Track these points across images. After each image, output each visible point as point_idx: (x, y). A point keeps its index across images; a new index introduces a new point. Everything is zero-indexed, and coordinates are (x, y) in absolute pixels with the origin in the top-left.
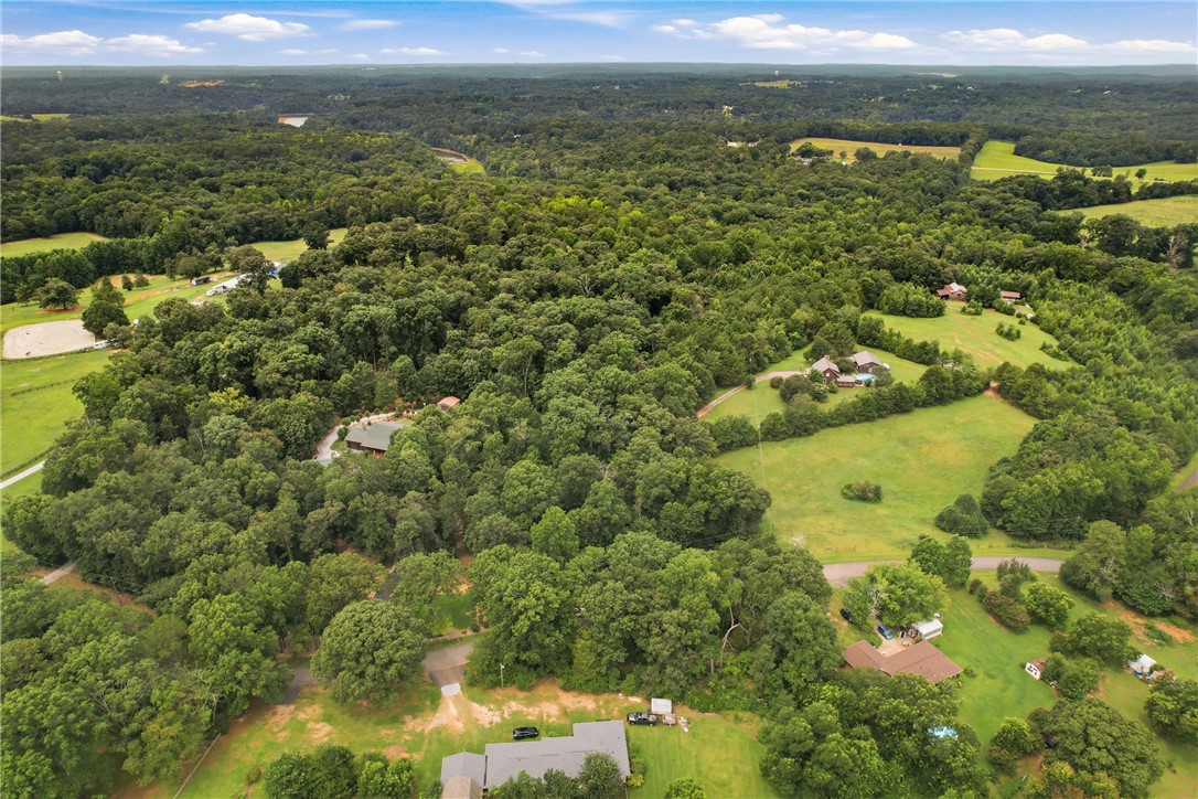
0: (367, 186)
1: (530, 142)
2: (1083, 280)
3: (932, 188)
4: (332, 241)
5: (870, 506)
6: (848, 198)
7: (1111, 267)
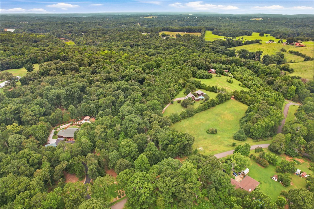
0: (42, 50)
1: (87, 35)
2: (241, 66)
3: (198, 44)
4: (35, 68)
5: (215, 135)
6: (178, 48)
7: (247, 62)
